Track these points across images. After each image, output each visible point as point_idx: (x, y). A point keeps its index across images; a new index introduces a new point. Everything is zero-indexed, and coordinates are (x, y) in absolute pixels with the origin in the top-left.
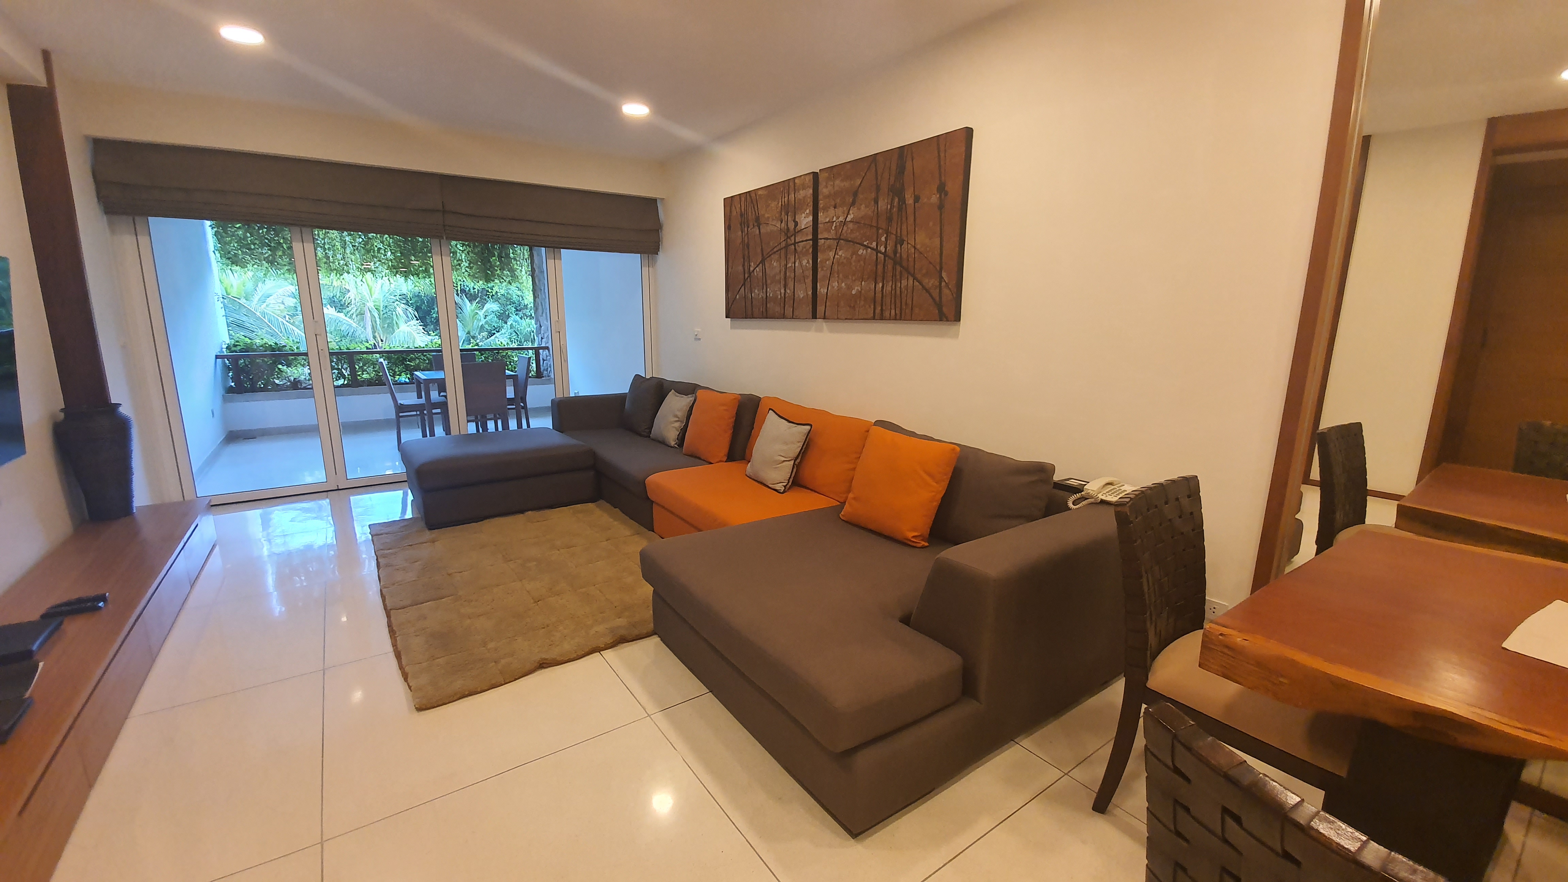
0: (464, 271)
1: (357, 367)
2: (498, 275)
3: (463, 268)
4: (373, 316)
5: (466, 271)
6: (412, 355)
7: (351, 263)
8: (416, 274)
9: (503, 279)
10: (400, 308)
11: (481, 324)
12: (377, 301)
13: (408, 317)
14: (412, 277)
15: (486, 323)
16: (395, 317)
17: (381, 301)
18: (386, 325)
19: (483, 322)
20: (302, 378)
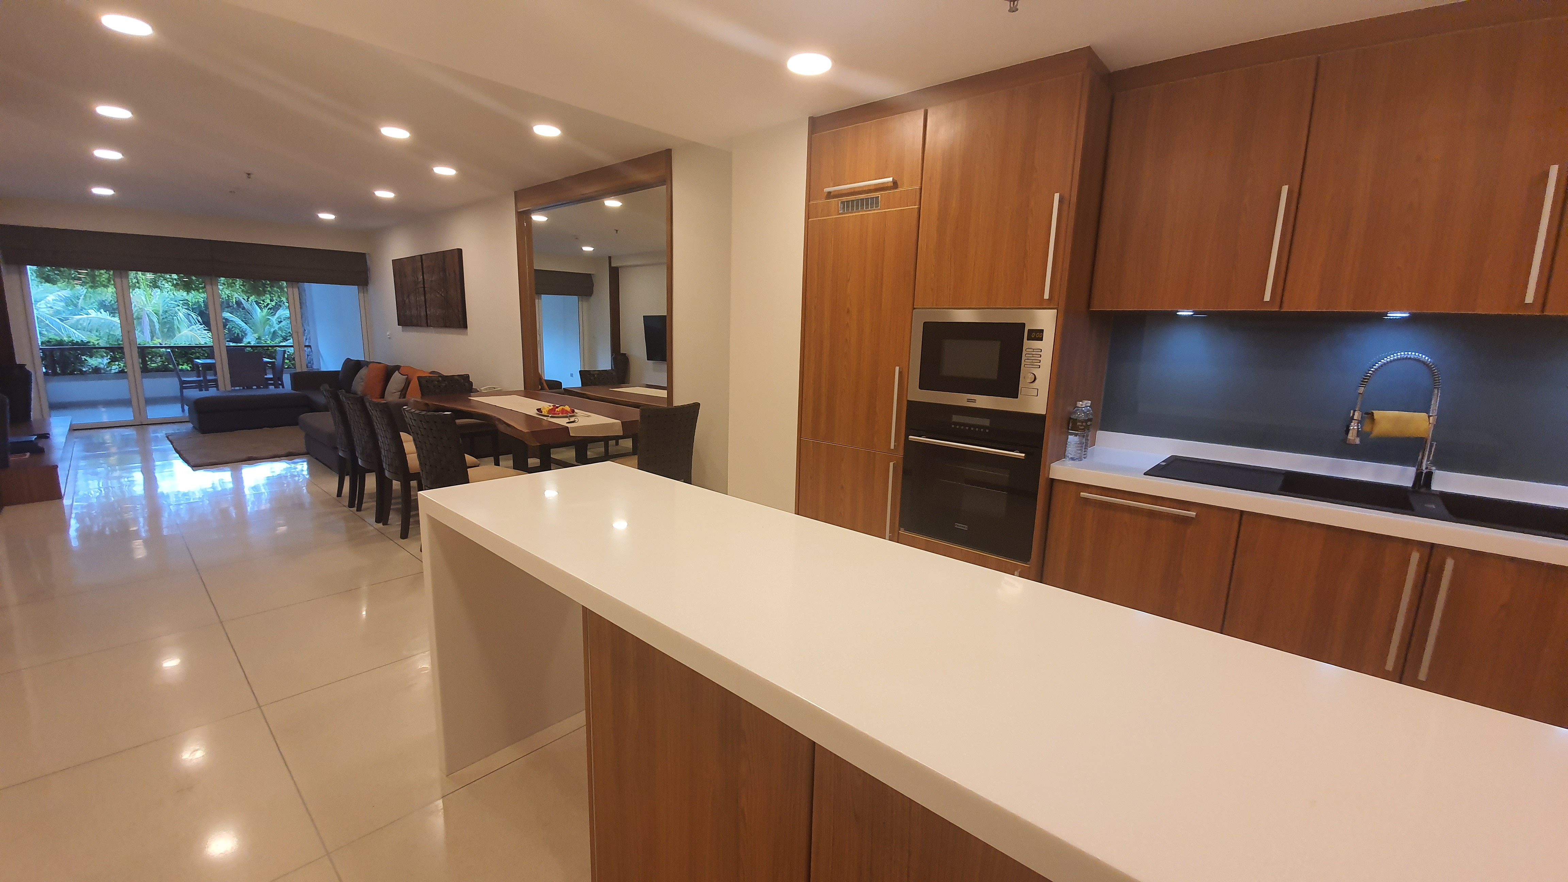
0: (238, 288)
1: (147, 359)
2: (269, 291)
3: (238, 286)
4: (151, 321)
5: (240, 288)
6: (193, 351)
7: (142, 281)
8: (197, 290)
9: (273, 294)
10: (181, 313)
11: (272, 330)
12: (156, 306)
13: (190, 322)
14: (193, 292)
15: (280, 328)
16: (176, 322)
17: (161, 307)
18: (166, 330)
19: (277, 327)
20: (102, 366)
